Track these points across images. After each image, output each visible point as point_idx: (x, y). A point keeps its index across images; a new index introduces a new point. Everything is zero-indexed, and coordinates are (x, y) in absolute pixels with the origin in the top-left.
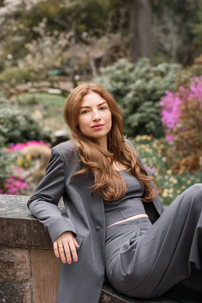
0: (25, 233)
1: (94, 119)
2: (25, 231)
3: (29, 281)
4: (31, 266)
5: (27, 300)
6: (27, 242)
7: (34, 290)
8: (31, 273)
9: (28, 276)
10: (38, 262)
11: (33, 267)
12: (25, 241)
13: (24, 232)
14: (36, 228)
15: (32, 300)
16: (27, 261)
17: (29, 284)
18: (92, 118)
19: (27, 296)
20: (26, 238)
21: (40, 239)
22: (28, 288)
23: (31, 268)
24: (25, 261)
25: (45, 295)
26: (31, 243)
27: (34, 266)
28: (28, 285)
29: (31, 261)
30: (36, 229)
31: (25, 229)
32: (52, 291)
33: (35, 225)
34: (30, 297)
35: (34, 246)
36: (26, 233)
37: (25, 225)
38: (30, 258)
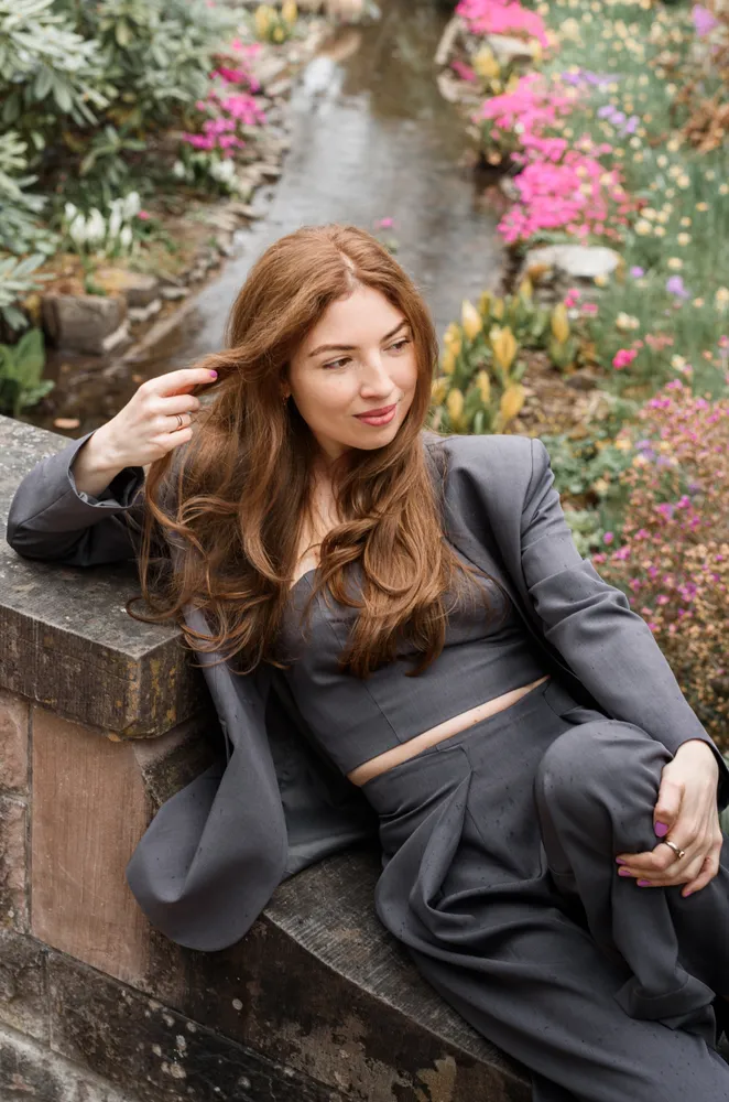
0: (11, 655)
1: (367, 391)
2: (14, 647)
3: (20, 792)
4: (29, 750)
5: (11, 847)
6: (16, 683)
7: (36, 825)
8: (30, 772)
9: (19, 780)
10: (54, 749)
11: (35, 755)
12: (11, 679)
13: (11, 651)
14: (47, 650)
15: (26, 849)
16: (19, 734)
17: (20, 803)
18: (362, 385)
19: (10, 835)
20: (16, 673)
21: (57, 686)
22: (16, 812)
23: (30, 759)
24: (10, 734)
25: (66, 848)
26: (31, 692)
27: (40, 755)
28: (17, 805)
29: (30, 737)
30: (49, 654)
31: (14, 642)
32: (89, 846)
33: (46, 639)
34: (21, 839)
35: (40, 704)
36: (17, 656)
37: (14, 630)
38: (29, 730)
